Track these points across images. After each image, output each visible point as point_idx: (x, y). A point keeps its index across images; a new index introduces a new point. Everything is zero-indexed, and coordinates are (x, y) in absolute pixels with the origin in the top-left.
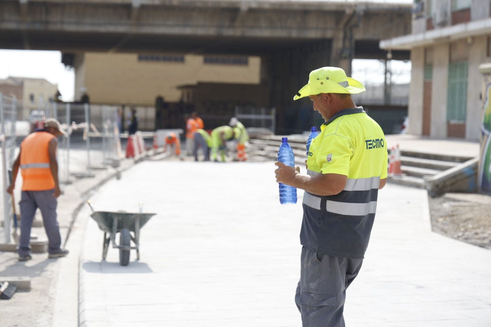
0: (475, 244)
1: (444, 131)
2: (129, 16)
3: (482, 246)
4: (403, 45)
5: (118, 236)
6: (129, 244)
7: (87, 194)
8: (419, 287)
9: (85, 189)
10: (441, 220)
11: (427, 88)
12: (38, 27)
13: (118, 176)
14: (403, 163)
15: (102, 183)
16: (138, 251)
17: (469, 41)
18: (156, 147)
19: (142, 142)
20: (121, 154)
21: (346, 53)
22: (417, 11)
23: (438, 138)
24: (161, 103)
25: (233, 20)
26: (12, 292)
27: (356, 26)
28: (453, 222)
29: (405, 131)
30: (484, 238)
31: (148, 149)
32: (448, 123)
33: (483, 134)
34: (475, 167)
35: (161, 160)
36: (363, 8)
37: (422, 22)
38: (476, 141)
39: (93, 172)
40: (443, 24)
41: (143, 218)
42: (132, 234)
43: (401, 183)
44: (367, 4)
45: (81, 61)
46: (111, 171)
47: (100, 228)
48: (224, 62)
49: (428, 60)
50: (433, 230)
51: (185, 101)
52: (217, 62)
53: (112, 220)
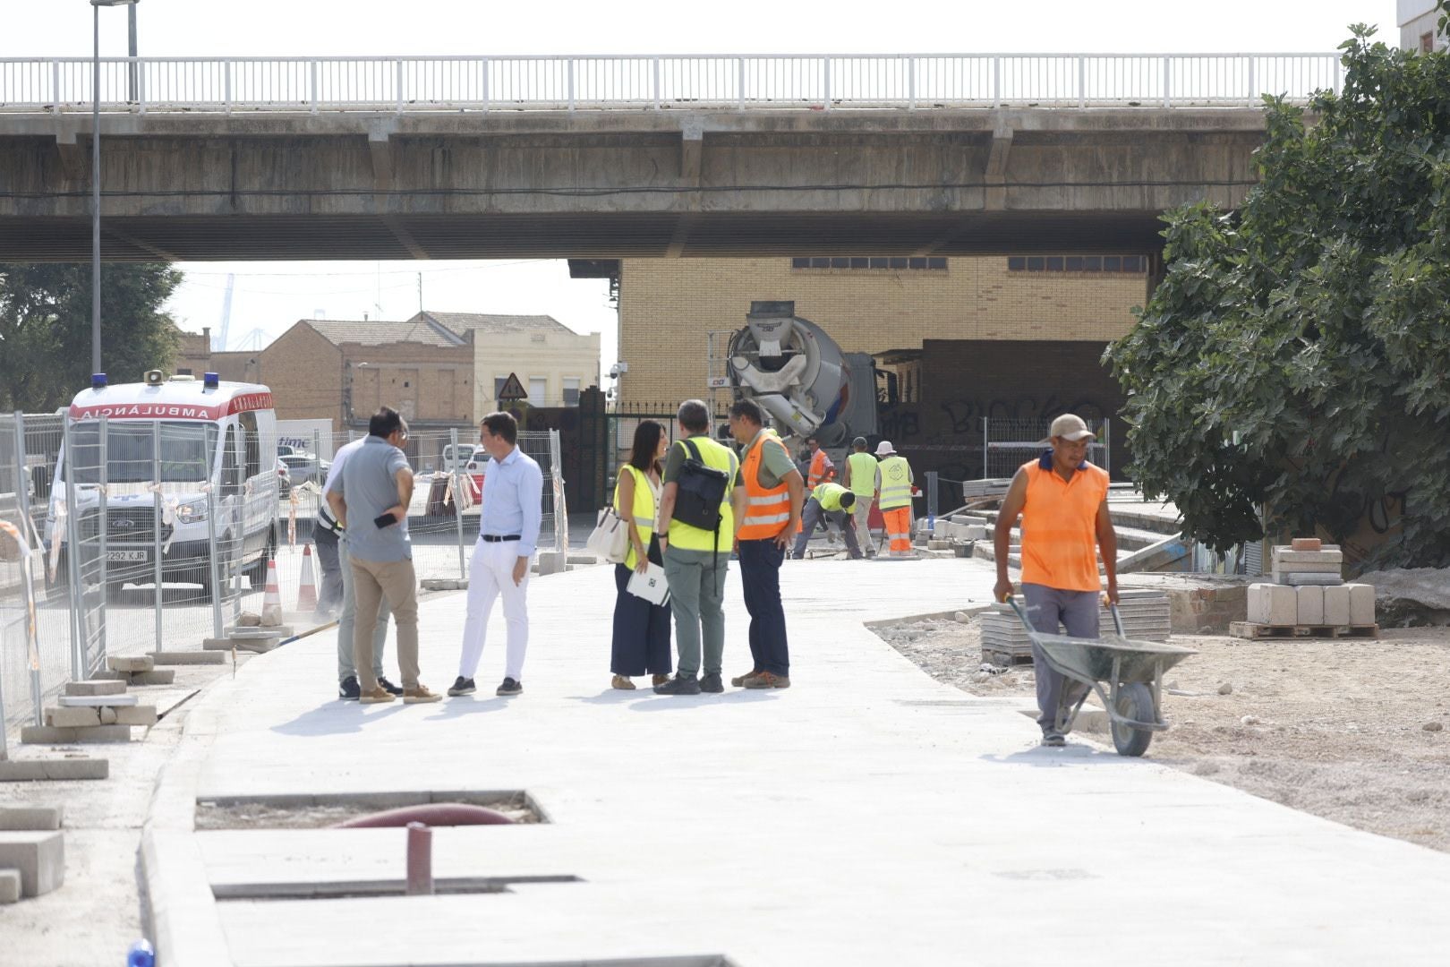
2: (677, 167)
25: (977, 166)
51: (904, 399)
52: (1036, 267)
53: (1110, 662)
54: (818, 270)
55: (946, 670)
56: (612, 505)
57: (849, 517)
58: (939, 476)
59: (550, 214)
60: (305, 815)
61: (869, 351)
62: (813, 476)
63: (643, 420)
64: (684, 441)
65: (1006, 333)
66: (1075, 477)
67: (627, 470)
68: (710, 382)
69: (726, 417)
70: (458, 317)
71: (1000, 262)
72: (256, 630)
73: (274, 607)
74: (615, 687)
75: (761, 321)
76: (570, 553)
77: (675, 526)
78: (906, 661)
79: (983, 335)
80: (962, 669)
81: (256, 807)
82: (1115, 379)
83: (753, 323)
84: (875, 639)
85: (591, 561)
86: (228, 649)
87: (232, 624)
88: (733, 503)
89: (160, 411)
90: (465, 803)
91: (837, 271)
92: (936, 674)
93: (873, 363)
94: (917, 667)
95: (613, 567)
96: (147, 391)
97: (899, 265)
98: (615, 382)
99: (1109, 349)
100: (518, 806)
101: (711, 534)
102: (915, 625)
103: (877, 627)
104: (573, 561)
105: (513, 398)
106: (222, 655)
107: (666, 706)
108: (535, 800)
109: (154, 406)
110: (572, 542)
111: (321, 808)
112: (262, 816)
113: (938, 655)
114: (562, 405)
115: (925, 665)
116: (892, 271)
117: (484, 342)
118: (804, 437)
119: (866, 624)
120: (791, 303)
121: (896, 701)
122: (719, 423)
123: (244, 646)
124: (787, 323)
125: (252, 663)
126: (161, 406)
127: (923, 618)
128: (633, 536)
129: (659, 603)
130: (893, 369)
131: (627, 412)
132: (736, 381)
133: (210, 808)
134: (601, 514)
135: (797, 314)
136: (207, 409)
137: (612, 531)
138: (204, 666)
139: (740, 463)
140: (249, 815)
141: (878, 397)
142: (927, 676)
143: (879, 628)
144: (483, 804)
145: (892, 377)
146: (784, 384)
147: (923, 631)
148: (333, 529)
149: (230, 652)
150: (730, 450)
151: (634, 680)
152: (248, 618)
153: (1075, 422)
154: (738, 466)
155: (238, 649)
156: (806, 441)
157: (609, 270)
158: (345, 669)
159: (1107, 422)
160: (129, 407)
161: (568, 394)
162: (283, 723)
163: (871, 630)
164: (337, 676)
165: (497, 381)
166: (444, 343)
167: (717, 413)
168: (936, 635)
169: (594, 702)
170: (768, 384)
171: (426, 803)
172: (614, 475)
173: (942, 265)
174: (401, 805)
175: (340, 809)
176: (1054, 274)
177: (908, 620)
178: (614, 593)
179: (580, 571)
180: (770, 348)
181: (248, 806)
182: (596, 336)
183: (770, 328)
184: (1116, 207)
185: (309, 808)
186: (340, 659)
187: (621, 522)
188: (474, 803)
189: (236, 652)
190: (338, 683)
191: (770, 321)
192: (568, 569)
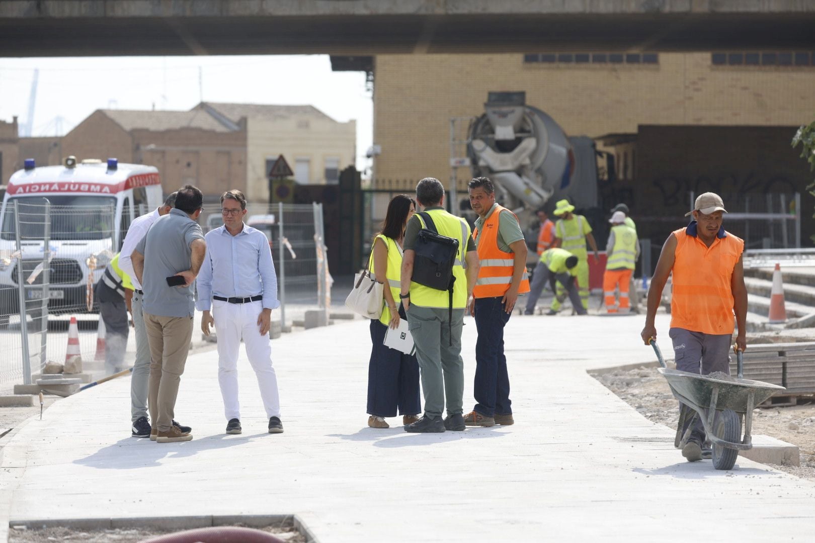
51: (621, 176)
52: (735, 61)
53: (710, 392)
54: (546, 65)
55: (658, 411)
56: (367, 268)
57: (573, 279)
58: (652, 243)
59: (313, 17)
60: (104, 537)
61: (592, 134)
62: (542, 243)
63: (395, 195)
64: (420, 214)
65: (710, 119)
66: (715, 243)
67: (381, 239)
68: (453, 162)
69: (466, 192)
70: (233, 107)
71: (705, 57)
72: (59, 377)
73: (75, 357)
74: (371, 427)
75: (497, 109)
76: (331, 310)
77: (414, 288)
78: (624, 404)
79: (689, 121)
80: (672, 410)
81: (61, 529)
82: (805, 159)
83: (490, 111)
84: (596, 384)
85: (349, 317)
86: (35, 394)
87: (39, 372)
88: (467, 265)
89: (74, 187)
90: (241, 526)
91: (562, 65)
92: (649, 414)
93: (594, 146)
94: (633, 409)
95: (369, 322)
96: (65, 172)
97: (617, 60)
98: (370, 162)
99: (799, 133)
100: (288, 529)
101: (446, 293)
102: (631, 372)
103: (599, 374)
104: (334, 317)
105: (282, 176)
106: (30, 398)
107: (415, 443)
108: (302, 523)
109: (69, 184)
110: (334, 301)
111: (118, 530)
112: (66, 537)
113: (651, 398)
114: (323, 182)
115: (639, 407)
116: (610, 65)
117: (254, 127)
118: (534, 209)
119: (588, 372)
120: (522, 94)
121: (615, 438)
122: (461, 198)
123: (49, 391)
124: (518, 111)
125: (56, 405)
126: (75, 184)
127: (638, 366)
128: (387, 296)
129: (409, 354)
130: (612, 150)
131: (381, 187)
132: (475, 161)
133: (22, 530)
134: (358, 277)
135: (528, 102)
136: (110, 186)
137: (368, 292)
138: (15, 408)
139: (472, 231)
140: (55, 537)
141: (598, 175)
142: (641, 417)
143: (600, 375)
144: (257, 527)
145: (610, 158)
146: (516, 164)
147: (637, 377)
148: (116, 288)
149: (37, 397)
150: (464, 220)
151: (387, 420)
152: (52, 367)
153: (712, 199)
154: (469, 233)
155: (44, 394)
156: (536, 213)
157: (365, 65)
158: (138, 410)
159: (798, 197)
160: (51, 185)
161: (329, 173)
162: (83, 457)
163: (593, 376)
164: (131, 417)
165: (268, 162)
166: (220, 128)
167: (459, 189)
168: (649, 381)
169: (353, 440)
170: (503, 163)
171: (209, 526)
172: (370, 242)
173: (653, 60)
174: (186, 528)
175: (134, 531)
176: (752, 68)
177: (626, 368)
178: (370, 345)
179: (340, 326)
180: (504, 132)
181: (54, 529)
182: (353, 123)
183: (504, 115)
184: (805, 10)
185: (107, 531)
186: (133, 402)
187: (377, 284)
188: (250, 526)
189: (43, 396)
190: (132, 423)
191: (505, 109)
192: (331, 324)
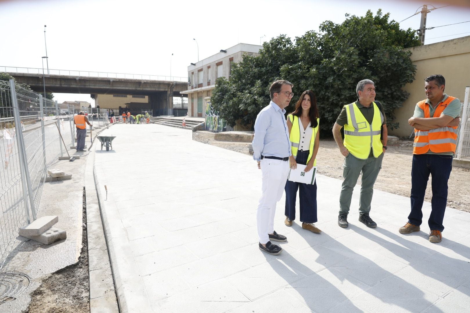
0: (203, 143)
1: (197, 115)
2: (110, 84)
3: (205, 143)
4: (186, 93)
5: (105, 143)
6: (109, 145)
7: (98, 133)
8: (188, 153)
9: (98, 132)
10: (195, 137)
11: (192, 104)
12: (82, 87)
13: (108, 128)
14: (186, 123)
15: (103, 130)
16: (111, 147)
17: (203, 92)
18: (119, 120)
19: (115, 119)
20: (109, 122)
21: (171, 95)
22: (189, 84)
23: (195, 117)
24: (120, 108)
25: (140, 85)
26: (74, 159)
27: (174, 88)
28: (198, 138)
29: (187, 115)
30: (205, 141)
31: (117, 121)
32: (198, 113)
33: (206, 115)
34: (204, 124)
35: (121, 123)
36: (175, 83)
37: (190, 87)
38: (204, 118)
39: (100, 127)
40: (196, 88)
41: (112, 138)
42: (110, 142)
43: (186, 128)
44: (176, 82)
45: (97, 97)
46: (106, 127)
47: (100, 141)
48: (138, 97)
49: (192, 97)
50: (193, 140)
52: (136, 97)
53: (103, 139)
59: (93, 89)
117: (81, 103)
129: (310, 184)
166: (77, 103)
